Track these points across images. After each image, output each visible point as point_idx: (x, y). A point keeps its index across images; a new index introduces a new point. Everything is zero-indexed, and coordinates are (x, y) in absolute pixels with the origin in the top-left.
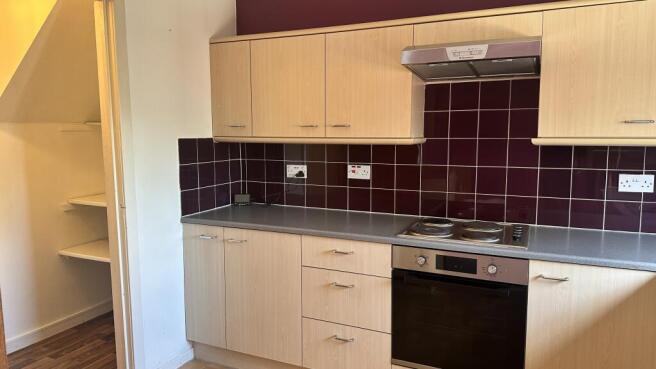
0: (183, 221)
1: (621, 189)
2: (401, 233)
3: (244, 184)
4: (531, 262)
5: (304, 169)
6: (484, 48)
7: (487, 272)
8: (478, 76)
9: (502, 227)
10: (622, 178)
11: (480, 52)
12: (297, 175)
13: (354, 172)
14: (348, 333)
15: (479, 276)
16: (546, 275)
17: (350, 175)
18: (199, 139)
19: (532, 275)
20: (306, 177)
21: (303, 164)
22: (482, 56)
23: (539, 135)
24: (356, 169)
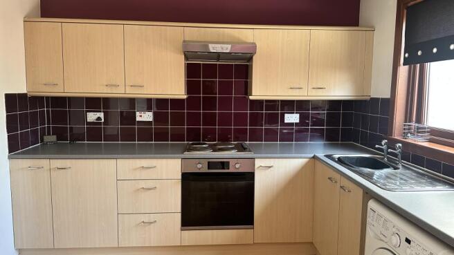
0: (10, 158)
1: (286, 121)
2: (185, 151)
3: (49, 128)
4: (256, 160)
5: (101, 115)
6: (229, 46)
7: (235, 167)
8: (218, 61)
9: (234, 144)
10: (286, 115)
11: (227, 48)
12: (97, 120)
13: (141, 116)
14: (152, 218)
15: (231, 170)
16: (263, 165)
17: (138, 119)
18: (19, 94)
19: (256, 166)
20: (103, 121)
21: (100, 112)
22: (228, 51)
23: (253, 94)
24: (142, 114)
